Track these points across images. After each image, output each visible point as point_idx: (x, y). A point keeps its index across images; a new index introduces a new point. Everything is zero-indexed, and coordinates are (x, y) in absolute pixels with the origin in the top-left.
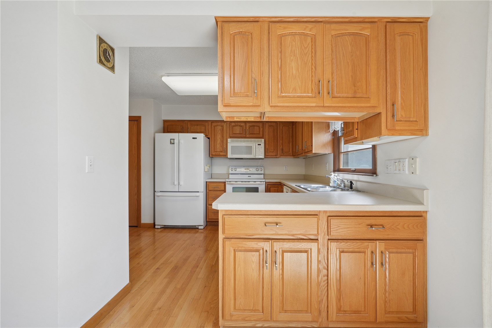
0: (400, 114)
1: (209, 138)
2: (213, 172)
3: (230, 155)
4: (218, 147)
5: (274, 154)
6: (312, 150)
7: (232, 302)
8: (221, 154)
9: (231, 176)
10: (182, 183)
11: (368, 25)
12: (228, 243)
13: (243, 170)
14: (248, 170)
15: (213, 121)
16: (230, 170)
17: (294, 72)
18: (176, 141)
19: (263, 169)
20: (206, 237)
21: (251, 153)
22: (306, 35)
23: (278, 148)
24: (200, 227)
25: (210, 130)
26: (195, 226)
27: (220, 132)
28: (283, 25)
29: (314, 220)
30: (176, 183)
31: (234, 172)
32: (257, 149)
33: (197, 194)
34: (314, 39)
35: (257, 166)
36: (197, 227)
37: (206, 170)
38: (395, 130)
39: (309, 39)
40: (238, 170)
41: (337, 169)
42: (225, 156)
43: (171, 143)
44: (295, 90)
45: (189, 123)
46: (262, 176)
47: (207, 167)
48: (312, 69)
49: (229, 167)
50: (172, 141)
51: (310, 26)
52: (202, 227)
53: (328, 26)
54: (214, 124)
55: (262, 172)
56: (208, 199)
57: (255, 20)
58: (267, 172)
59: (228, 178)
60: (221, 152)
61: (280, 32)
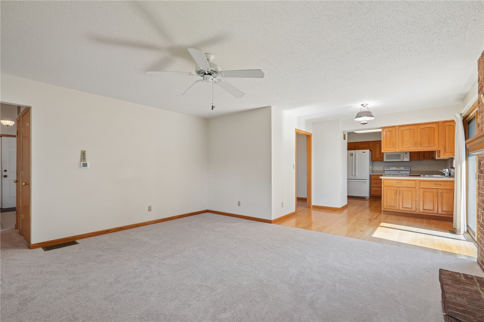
0: (447, 150)
1: (371, 151)
2: (374, 170)
3: (385, 160)
4: (377, 155)
5: (417, 158)
6: (435, 158)
7: (386, 204)
8: (379, 159)
9: (385, 172)
10: (357, 175)
11: (435, 124)
12: (384, 187)
13: (394, 168)
14: (398, 169)
15: (374, 142)
16: (385, 169)
17: (407, 140)
18: (354, 154)
19: (409, 168)
20: (370, 202)
21: (400, 158)
22: (411, 129)
23: (421, 154)
24: (367, 198)
25: (372, 146)
26: (364, 197)
27: (379, 147)
28: (403, 127)
29: (414, 182)
30: (354, 175)
31: (388, 169)
32: (404, 156)
33: (365, 181)
34: (414, 130)
35: (405, 166)
36: (365, 198)
37: (370, 168)
38: (446, 155)
39: (412, 130)
40: (391, 168)
41: (451, 167)
42: (382, 160)
43: (351, 155)
44: (407, 145)
45: (359, 143)
46: (409, 172)
47: (371, 167)
48: (413, 139)
49: (384, 167)
50: (352, 154)
51: (412, 126)
52: (368, 198)
53: (419, 126)
54: (375, 143)
55: (409, 170)
56: (371, 184)
57: (394, 127)
58: (413, 170)
59: (384, 173)
60: (379, 158)
61: (402, 129)
